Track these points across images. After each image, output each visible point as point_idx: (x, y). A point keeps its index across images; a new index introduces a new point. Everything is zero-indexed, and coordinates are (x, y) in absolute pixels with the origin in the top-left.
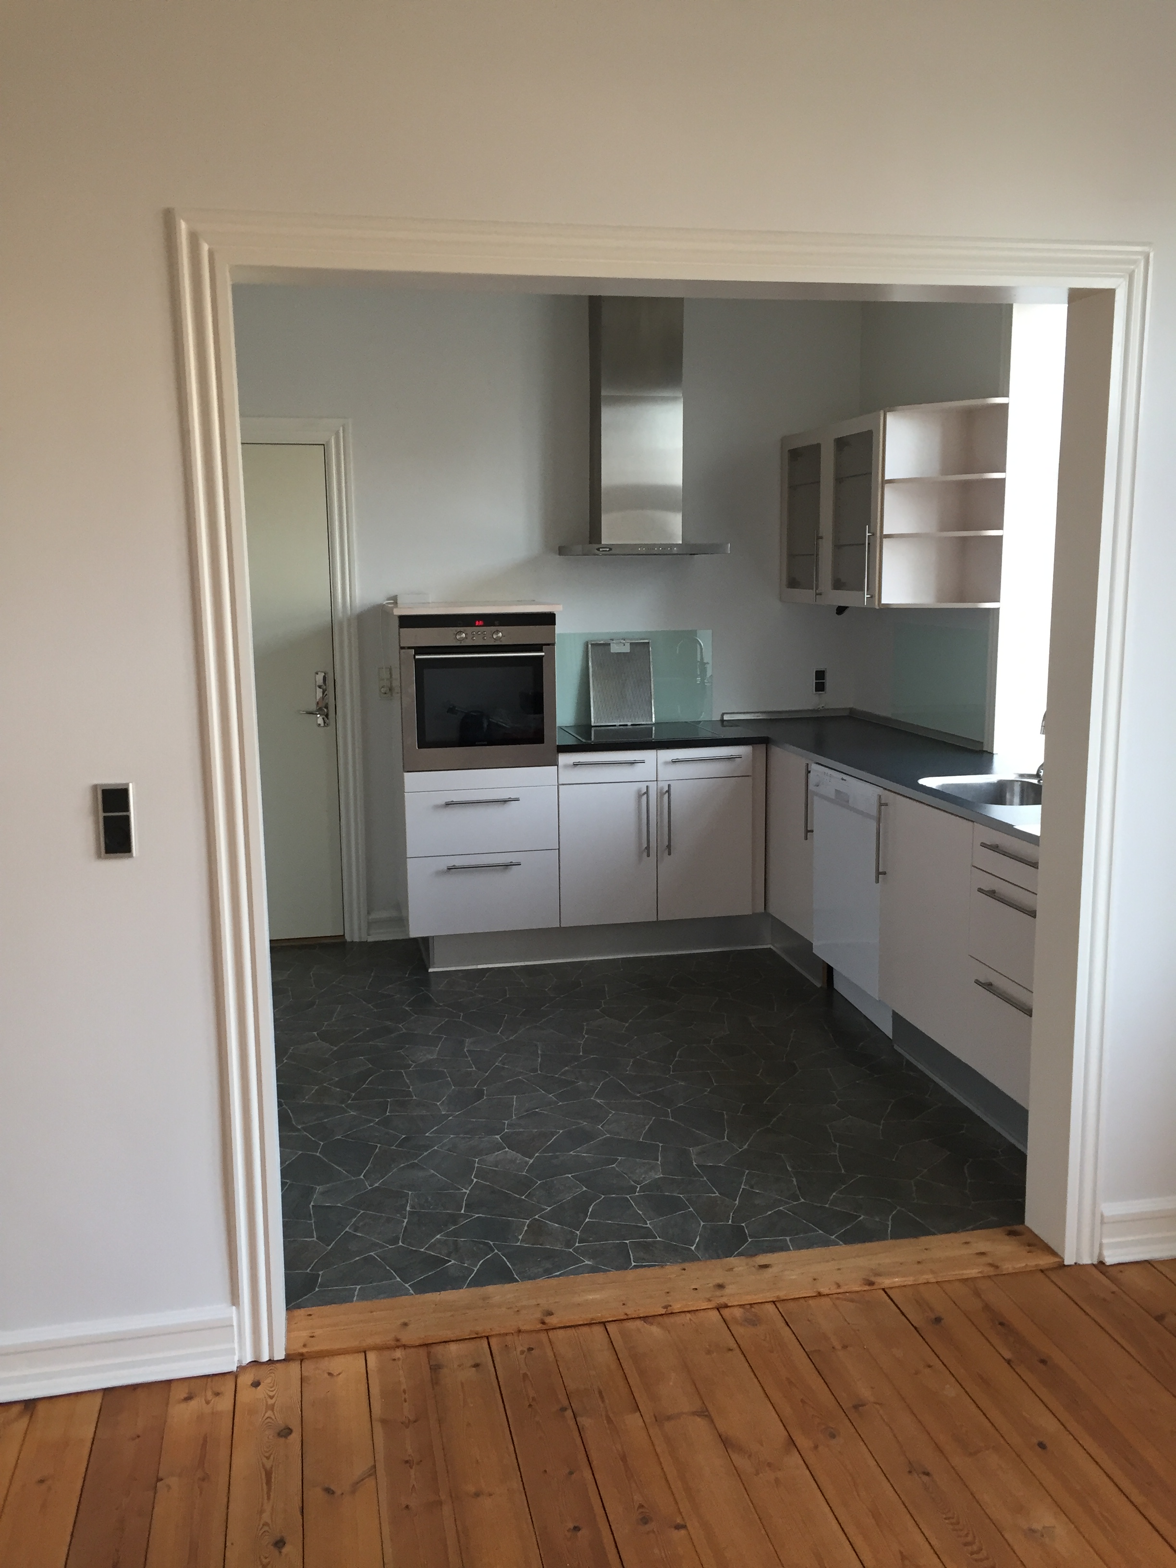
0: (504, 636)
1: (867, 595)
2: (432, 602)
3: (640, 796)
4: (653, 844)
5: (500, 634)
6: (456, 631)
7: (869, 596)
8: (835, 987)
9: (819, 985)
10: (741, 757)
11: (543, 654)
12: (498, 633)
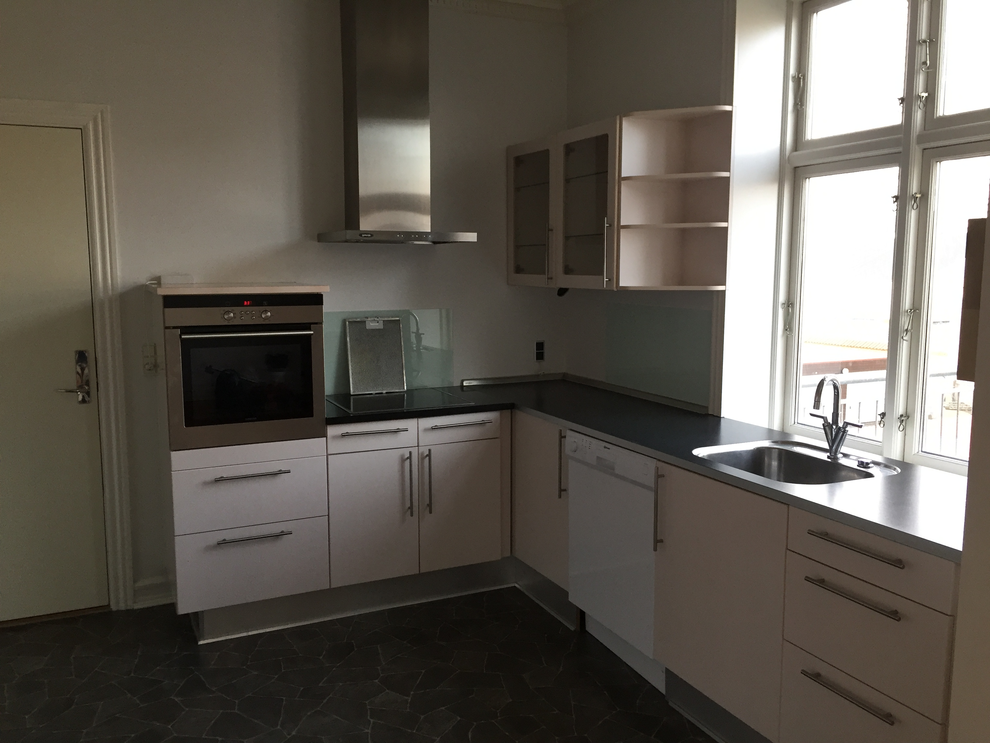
0: (273, 315)
1: (606, 279)
2: (196, 283)
3: (403, 460)
4: (416, 503)
5: (269, 314)
6: (224, 310)
7: (607, 280)
8: (587, 629)
9: (572, 629)
10: (492, 422)
11: (312, 332)
12: (266, 313)
